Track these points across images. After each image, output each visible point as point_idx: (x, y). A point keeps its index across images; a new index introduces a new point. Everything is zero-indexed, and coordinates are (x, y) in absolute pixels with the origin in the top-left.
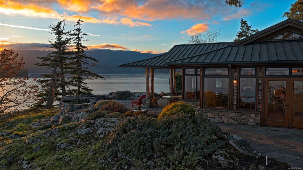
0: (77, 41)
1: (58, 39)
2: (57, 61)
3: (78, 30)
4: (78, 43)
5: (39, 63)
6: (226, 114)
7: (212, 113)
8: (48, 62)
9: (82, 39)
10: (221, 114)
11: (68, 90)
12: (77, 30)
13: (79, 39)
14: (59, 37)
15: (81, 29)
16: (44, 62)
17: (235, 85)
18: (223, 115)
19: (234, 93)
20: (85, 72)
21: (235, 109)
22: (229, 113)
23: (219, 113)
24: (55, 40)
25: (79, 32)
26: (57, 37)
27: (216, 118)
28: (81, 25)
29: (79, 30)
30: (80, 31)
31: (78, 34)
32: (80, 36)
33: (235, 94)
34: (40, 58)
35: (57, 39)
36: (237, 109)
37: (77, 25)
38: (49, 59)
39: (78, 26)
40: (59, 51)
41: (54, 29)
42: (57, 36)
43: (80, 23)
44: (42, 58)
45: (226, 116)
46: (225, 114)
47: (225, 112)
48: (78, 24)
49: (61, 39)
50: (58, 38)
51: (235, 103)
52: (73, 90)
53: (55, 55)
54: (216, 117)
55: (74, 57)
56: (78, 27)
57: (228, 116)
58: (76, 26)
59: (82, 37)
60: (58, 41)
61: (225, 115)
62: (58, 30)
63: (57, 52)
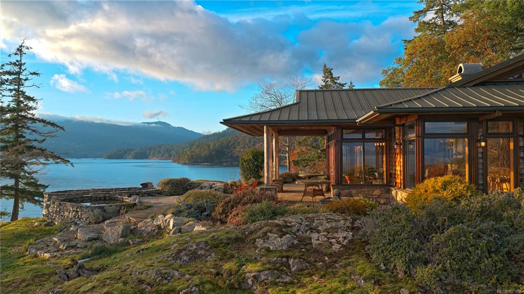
0: (16, 87)
3: (18, 64)
4: (17, 90)
12: (15, 64)
13: (19, 82)
15: (24, 64)
17: (480, 150)
20: (34, 150)
25: (20, 68)
29: (21, 65)
30: (23, 68)
31: (19, 73)
32: (21, 77)
33: (481, 166)
37: (16, 54)
39: (18, 58)
43: (23, 50)
48: (19, 53)
51: (481, 182)
55: (9, 119)
58: (13, 56)
59: (26, 80)
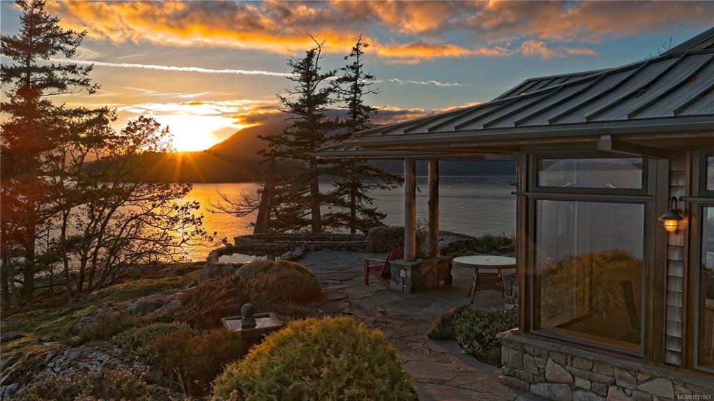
0: (353, 95)
1: (307, 92)
2: (302, 144)
3: (355, 67)
4: (354, 100)
5: (264, 150)
6: (626, 380)
7: (563, 362)
8: (284, 148)
9: (364, 89)
10: (603, 376)
11: (327, 215)
12: (352, 68)
13: (356, 89)
14: (308, 88)
15: (361, 66)
16: (274, 148)
17: (677, 240)
18: (614, 384)
19: (671, 282)
20: (369, 171)
21: (673, 360)
22: (640, 377)
23: (591, 370)
24: (301, 94)
25: (357, 72)
26: (305, 86)
27: (578, 388)
28: (361, 56)
29: (358, 68)
30: (360, 71)
31: (355, 79)
32: (358, 82)
33: (676, 287)
34: (264, 139)
35: (305, 91)
36: (686, 364)
37: (352, 55)
38: (285, 141)
39: (354, 59)
40: (306, 121)
41: (298, 69)
42: (304, 84)
43: (359, 49)
44: (268, 138)
45: (624, 389)
46: (621, 378)
47: (620, 369)
48: (355, 53)
49: (313, 91)
50: (306, 89)
51: (675, 333)
52: (340, 215)
53: (297, 129)
54: (579, 382)
55: (344, 135)
56: (356, 61)
57: (635, 393)
58: (350, 58)
59: (363, 85)
60: (306, 97)
61: (623, 384)
62: (307, 69)
63: (304, 123)
